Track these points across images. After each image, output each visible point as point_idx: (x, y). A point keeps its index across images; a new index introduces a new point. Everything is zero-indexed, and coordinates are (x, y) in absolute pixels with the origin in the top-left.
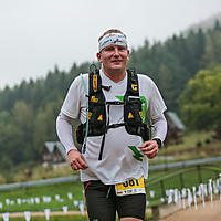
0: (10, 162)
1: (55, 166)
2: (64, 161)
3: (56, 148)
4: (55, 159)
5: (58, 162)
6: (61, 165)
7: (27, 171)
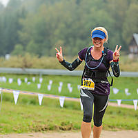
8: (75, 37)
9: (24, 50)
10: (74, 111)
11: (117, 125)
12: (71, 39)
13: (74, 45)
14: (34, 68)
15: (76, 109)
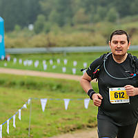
9: (47, 20)
14: (58, 46)
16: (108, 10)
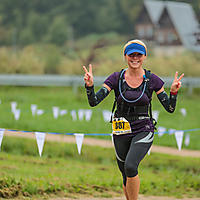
0: (69, 31)
1: (159, 51)
2: (178, 43)
3: (165, 13)
4: (161, 38)
5: (165, 44)
6: (171, 51)
7: (85, 54)
8: (25, 8)
10: (26, 157)
11: (112, 185)
12: (16, 12)
13: (24, 24)
15: (28, 153)
16: (51, 19)
